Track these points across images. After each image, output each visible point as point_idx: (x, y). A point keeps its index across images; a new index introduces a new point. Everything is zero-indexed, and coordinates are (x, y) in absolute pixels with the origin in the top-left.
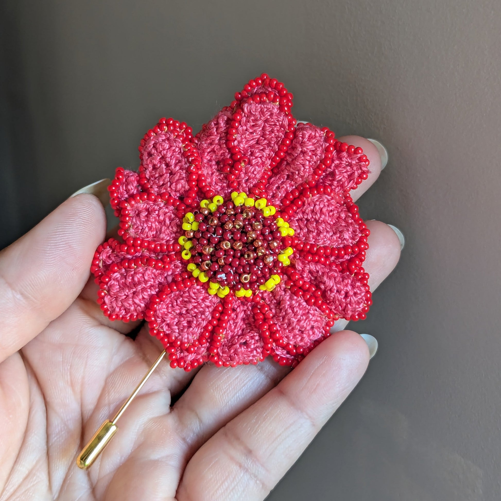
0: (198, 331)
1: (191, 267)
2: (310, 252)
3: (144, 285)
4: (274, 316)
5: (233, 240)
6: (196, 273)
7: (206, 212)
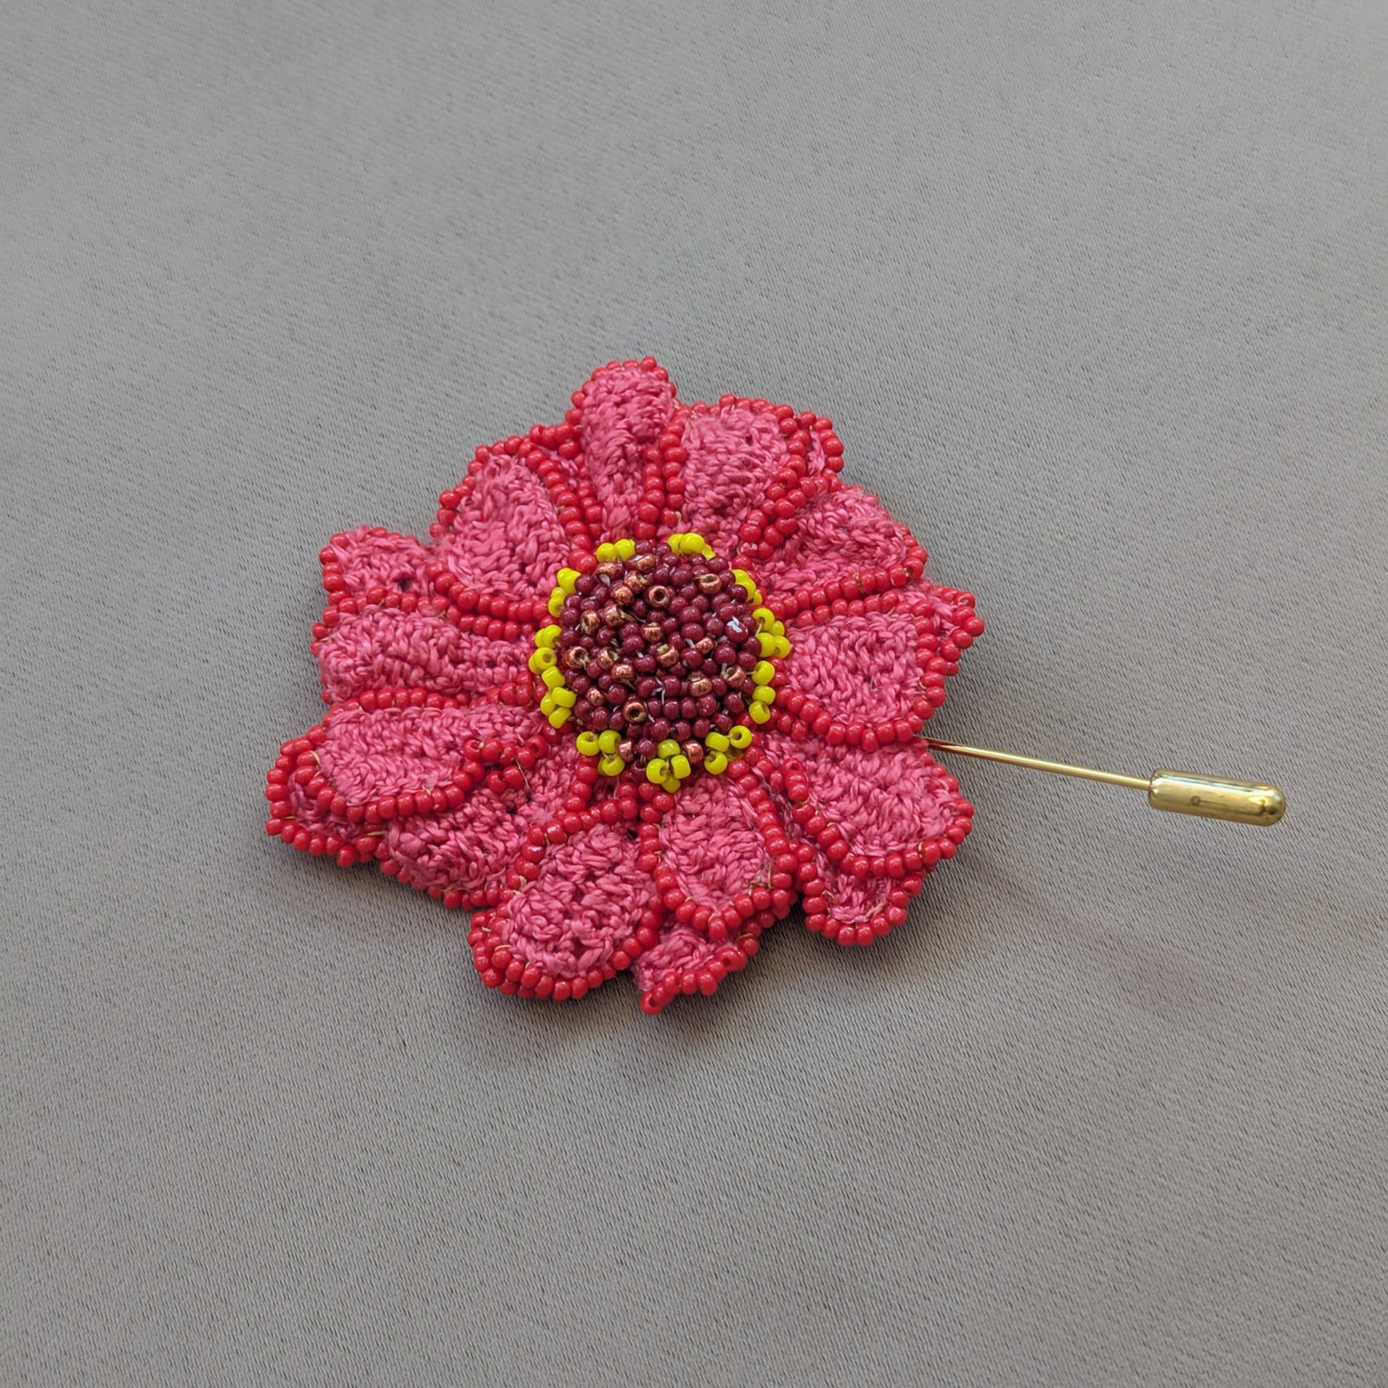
0: (879, 621)
1: (758, 712)
2: (583, 517)
3: (855, 784)
4: (753, 507)
5: (646, 645)
6: (765, 693)
7: (627, 745)
